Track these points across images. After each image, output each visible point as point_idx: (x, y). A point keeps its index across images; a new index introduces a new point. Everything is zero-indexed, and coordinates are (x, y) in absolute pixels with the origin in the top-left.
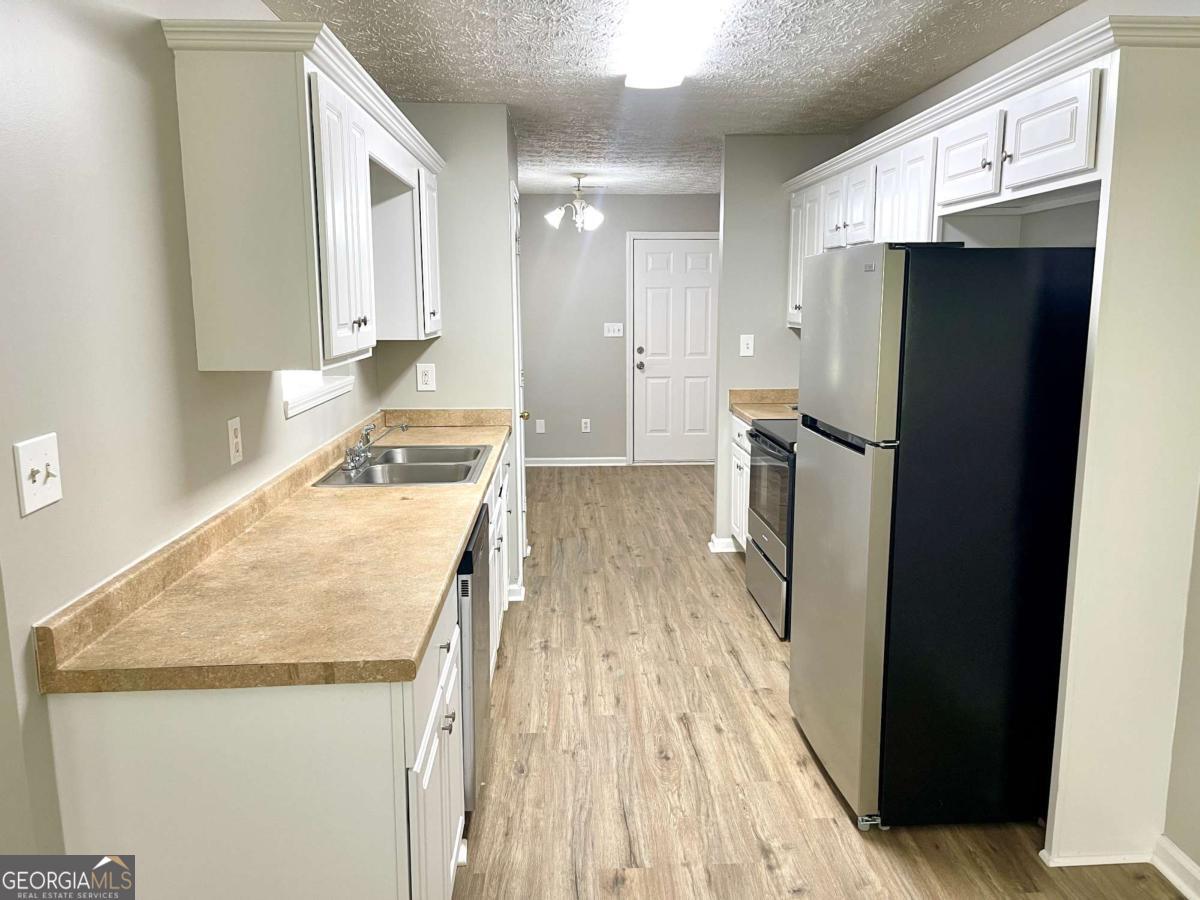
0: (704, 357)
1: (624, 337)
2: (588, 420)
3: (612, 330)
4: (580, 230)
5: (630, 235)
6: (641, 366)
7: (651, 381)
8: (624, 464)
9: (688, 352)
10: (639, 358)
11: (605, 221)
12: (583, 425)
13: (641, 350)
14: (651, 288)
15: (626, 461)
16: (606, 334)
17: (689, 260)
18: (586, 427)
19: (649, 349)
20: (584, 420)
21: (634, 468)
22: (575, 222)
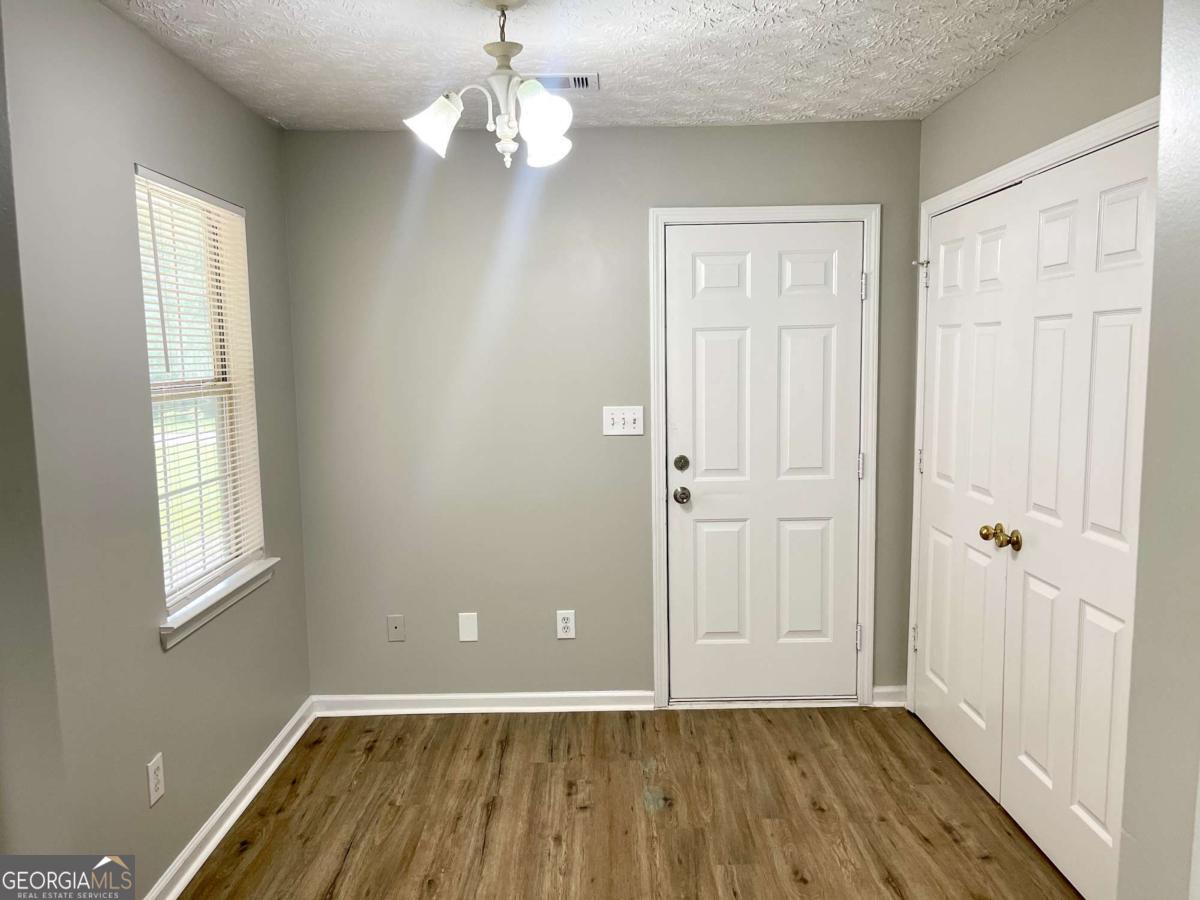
0: (819, 477)
1: (645, 436)
2: (570, 613)
3: (619, 419)
4: (508, 162)
5: (657, 216)
6: (683, 497)
7: (706, 528)
8: (650, 707)
9: (786, 465)
10: (679, 479)
11: (571, 151)
12: (560, 625)
13: (682, 463)
14: (702, 330)
15: (653, 699)
16: (608, 430)
17: (788, 266)
18: (566, 629)
19: (699, 460)
20: (561, 614)
21: (670, 717)
22: (493, 137)
